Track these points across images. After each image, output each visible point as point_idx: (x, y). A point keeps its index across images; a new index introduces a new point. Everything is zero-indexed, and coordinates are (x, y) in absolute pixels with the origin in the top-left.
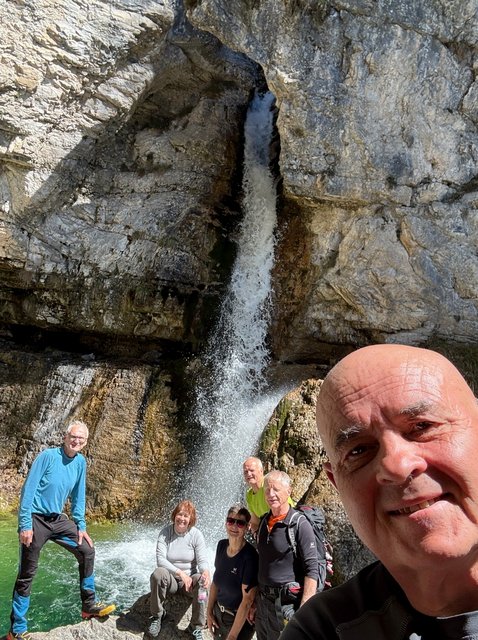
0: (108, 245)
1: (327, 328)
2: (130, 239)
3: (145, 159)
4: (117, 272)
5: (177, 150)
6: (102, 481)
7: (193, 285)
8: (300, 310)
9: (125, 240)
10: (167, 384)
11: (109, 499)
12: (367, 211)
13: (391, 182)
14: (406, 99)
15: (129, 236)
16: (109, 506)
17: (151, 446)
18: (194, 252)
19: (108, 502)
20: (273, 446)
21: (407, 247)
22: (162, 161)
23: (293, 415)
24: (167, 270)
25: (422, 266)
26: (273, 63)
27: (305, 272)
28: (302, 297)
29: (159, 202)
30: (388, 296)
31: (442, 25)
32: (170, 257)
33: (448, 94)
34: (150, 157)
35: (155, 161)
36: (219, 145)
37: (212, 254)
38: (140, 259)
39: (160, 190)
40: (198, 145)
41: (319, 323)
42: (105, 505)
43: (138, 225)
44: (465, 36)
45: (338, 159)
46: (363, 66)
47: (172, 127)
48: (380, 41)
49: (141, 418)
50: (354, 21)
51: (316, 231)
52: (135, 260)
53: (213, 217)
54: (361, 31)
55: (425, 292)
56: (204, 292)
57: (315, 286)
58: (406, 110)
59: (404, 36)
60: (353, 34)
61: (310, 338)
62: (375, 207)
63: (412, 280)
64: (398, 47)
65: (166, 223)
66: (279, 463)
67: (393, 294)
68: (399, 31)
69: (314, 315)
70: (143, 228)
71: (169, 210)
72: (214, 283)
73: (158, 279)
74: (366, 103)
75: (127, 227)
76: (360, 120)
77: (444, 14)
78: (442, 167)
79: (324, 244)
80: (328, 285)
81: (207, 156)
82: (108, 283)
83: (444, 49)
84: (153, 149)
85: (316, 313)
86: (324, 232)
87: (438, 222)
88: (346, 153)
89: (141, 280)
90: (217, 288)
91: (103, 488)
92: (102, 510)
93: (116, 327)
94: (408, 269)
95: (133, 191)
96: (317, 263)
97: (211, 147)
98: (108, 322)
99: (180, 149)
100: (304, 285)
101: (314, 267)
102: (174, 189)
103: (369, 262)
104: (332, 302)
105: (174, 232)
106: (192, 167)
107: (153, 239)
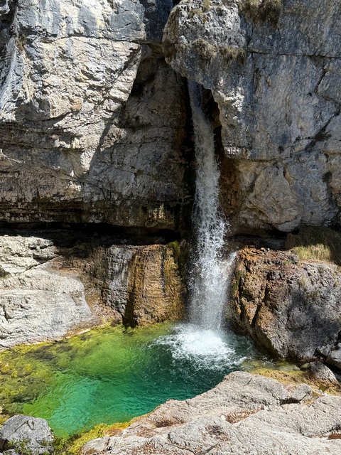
0: (124, 180)
1: (250, 223)
2: (136, 175)
3: (134, 120)
4: (132, 195)
5: (152, 112)
6: (153, 308)
7: (176, 201)
8: (236, 213)
9: (133, 176)
11: (158, 315)
13: (281, 149)
14: (288, 98)
15: (135, 174)
16: (158, 318)
17: (170, 287)
18: (174, 182)
20: (236, 293)
21: (289, 180)
22: (145, 121)
24: (162, 195)
25: (296, 189)
26: (217, 88)
27: (236, 192)
28: (237, 207)
29: (149, 150)
30: (280, 207)
31: (308, 48)
32: (162, 187)
34: (137, 118)
35: (141, 121)
36: (176, 105)
37: (183, 180)
38: (144, 187)
39: (147, 141)
40: (165, 108)
41: (246, 220)
42: (156, 317)
43: (139, 166)
44: (320, 52)
45: (254, 139)
46: (265, 84)
48: (275, 67)
49: (163, 275)
50: (261, 58)
51: (241, 170)
52: (141, 187)
53: (181, 157)
54: (264, 63)
55: (297, 202)
56: (182, 204)
57: (243, 202)
58: (288, 104)
59: (287, 60)
60: (260, 66)
61: (241, 226)
63: (291, 197)
64: (284, 67)
65: (154, 163)
66: (240, 301)
67: (282, 206)
68: (284, 58)
69: (243, 216)
70: (142, 168)
71: (155, 153)
72: (187, 197)
73: (158, 202)
75: (133, 167)
76: (265, 118)
77: (309, 42)
78: (305, 129)
79: (247, 179)
80: (250, 203)
81: (170, 114)
82: (129, 203)
84: (138, 113)
85: (244, 214)
86: (246, 174)
87: (304, 165)
88: (258, 136)
89: (148, 200)
90: (188, 199)
91: (154, 311)
92: (155, 319)
93: (135, 224)
94: (288, 191)
95: (131, 143)
96: (244, 189)
97: (172, 108)
98: (131, 223)
99: (154, 111)
100: (237, 199)
101: (241, 191)
102: (155, 140)
103: (271, 192)
104: (253, 209)
105: (162, 171)
106: (163, 123)
107: (149, 174)
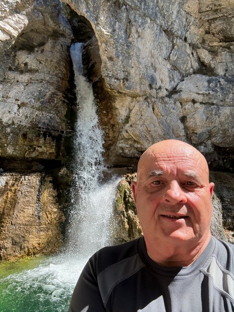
0: (7, 109)
1: (127, 151)
2: (19, 106)
3: (23, 65)
4: (13, 123)
5: (40, 63)
6: (23, 237)
7: (58, 131)
8: (114, 143)
9: (16, 107)
10: (50, 182)
11: (28, 246)
12: (141, 99)
13: (151, 86)
14: (152, 51)
15: (18, 105)
16: (28, 249)
17: (46, 214)
18: (57, 114)
19: (28, 247)
20: (122, 206)
21: (157, 115)
22: (33, 67)
23: (128, 192)
24: (44, 123)
25: (163, 123)
26: (98, 23)
27: (113, 126)
28: (114, 137)
29: (35, 88)
30: (152, 136)
31: (163, 22)
32: (45, 117)
33: (165, 52)
34: (26, 64)
35: (29, 67)
36: (62, 63)
37: (66, 116)
38: (26, 117)
39: (32, 81)
40: (51, 61)
41: (122, 149)
42: (26, 249)
43: (23, 99)
44: (171, 28)
45: (129, 73)
46: (136, 33)
47: (35, 51)
48: (142, 23)
49: (39, 201)
50: (132, 12)
51: (117, 107)
52: (24, 118)
53: (64, 98)
54: (135, 17)
55: (164, 135)
56: (64, 135)
57: (120, 132)
58: (152, 56)
59: (151, 23)
60: (132, 17)
61: (119, 155)
62: (144, 97)
63: (159, 130)
64: (149, 27)
65: (39, 99)
66: (127, 215)
67: (154, 136)
68: (149, 21)
69: (120, 145)
70: (26, 101)
71: (40, 92)
72: (68, 130)
73: (40, 128)
74: (139, 50)
75: (17, 100)
76: (138, 57)
77: (164, 17)
78: (164, 83)
79: (122, 113)
80: (127, 132)
81: (56, 67)
82: (9, 130)
83: (164, 33)
84: (27, 60)
85: (121, 144)
86: (121, 107)
87: (167, 106)
88: (132, 71)
89: (29, 128)
90: (70, 133)
91: (24, 241)
92: (25, 252)
93: (14, 153)
94: (158, 125)
95: (18, 81)
96: (120, 121)
97: (58, 63)
98: (10, 151)
99: (42, 62)
100: (114, 132)
101: (118, 123)
102: (41, 82)
103: (144, 122)
104: (128, 139)
105: (45, 104)
106: (49, 72)
107: (33, 107)
